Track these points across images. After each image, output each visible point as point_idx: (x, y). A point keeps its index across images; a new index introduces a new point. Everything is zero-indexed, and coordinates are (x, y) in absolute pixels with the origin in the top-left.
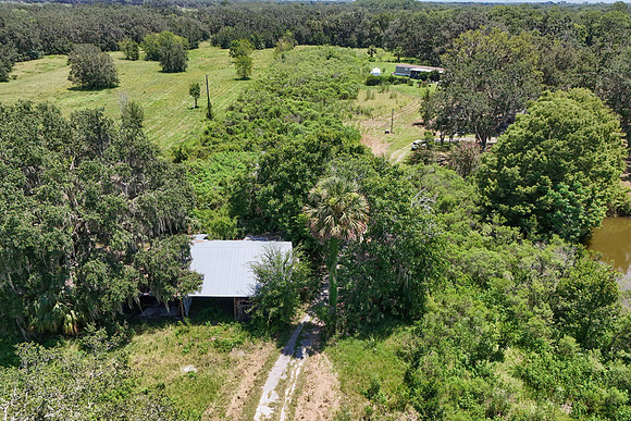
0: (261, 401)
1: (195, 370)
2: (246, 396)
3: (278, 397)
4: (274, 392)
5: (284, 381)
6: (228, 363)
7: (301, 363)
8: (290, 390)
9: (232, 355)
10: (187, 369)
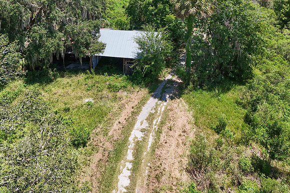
0: (136, 127)
1: (93, 101)
2: (124, 122)
3: (147, 125)
4: (145, 121)
5: (153, 114)
6: (115, 99)
7: (165, 104)
8: (157, 121)
9: (118, 94)
10: (87, 100)
